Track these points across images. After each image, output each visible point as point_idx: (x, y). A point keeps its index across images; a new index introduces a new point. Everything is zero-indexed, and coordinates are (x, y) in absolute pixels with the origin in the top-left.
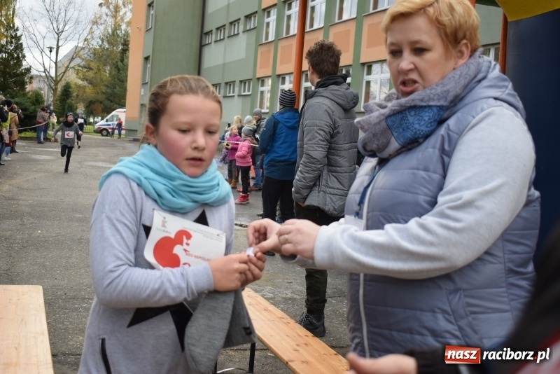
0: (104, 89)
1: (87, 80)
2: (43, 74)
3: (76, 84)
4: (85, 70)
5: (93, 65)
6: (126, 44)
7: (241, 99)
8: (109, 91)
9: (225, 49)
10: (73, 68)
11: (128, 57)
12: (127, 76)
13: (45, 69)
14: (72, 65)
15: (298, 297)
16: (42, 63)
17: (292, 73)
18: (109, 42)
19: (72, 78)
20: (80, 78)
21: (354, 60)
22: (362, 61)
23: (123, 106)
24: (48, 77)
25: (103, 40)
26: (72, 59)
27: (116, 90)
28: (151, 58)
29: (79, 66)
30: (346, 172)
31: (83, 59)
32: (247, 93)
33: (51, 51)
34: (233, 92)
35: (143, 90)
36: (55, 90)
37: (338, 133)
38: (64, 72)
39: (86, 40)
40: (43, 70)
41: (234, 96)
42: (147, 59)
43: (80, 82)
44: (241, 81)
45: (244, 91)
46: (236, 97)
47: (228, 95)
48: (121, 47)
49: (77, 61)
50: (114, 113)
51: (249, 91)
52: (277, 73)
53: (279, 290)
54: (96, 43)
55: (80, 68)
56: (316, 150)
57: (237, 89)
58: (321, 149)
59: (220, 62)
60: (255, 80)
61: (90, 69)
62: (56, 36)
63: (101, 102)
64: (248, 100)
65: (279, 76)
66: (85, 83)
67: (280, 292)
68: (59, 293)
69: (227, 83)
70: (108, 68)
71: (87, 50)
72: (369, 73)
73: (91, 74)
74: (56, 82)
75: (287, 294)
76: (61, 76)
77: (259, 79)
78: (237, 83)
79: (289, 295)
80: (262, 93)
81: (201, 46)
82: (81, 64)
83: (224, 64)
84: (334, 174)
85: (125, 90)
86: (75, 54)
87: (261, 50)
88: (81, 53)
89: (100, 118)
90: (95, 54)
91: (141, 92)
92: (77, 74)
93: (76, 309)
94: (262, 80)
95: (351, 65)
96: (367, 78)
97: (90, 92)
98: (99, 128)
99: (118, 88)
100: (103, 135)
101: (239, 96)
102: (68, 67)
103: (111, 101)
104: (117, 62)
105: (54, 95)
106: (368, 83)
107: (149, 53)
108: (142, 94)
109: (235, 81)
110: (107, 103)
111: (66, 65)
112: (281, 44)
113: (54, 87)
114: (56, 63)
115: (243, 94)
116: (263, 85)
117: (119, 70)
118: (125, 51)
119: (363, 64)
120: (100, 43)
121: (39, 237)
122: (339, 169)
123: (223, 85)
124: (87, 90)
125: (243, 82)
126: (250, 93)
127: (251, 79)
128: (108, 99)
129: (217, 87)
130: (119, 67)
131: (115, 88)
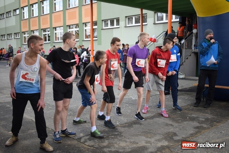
9: (5, 22)
17: (37, 30)
21: (64, 24)
32: (17, 37)
34: (11, 37)
41: (12, 39)
44: (15, 33)
45: (16, 37)
47: (9, 39)
52: (31, 30)
57: (13, 36)
59: (4, 26)
60: (21, 33)
64: (19, 40)
65: (32, 31)
69: (8, 34)
78: (13, 34)
80: (25, 37)
83: (6, 28)
87: (22, 22)
101: (15, 39)
112: (31, 20)
119: (67, 26)
123: (6, 35)
125: (16, 34)
126: (19, 37)
127: (19, 32)
129: (3, 36)
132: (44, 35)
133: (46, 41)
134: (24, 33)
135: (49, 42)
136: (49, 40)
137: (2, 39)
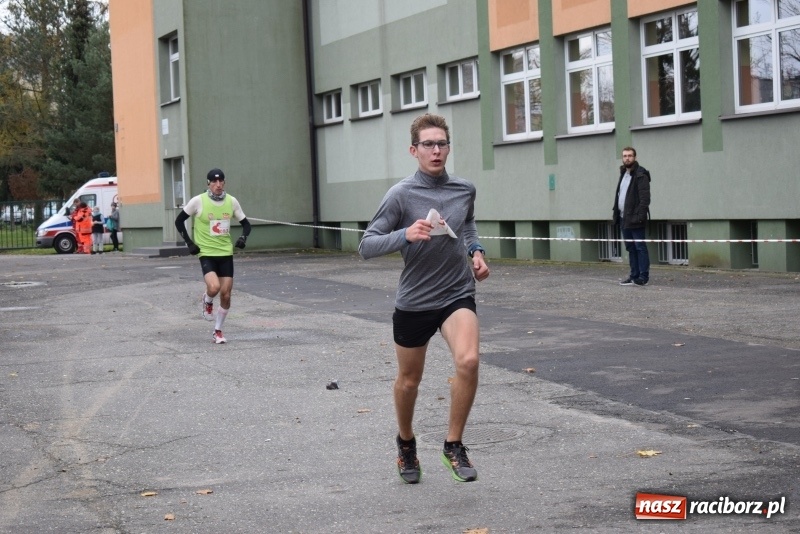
8: (59, 136)
12: (109, 94)
23: (112, 172)
28: (180, 37)
32: (462, 96)
34: (420, 98)
35: (165, 122)
42: (167, 40)
44: (442, 67)
45: (454, 91)
47: (405, 107)
50: (82, 191)
51: (468, 88)
52: (557, 32)
57: (429, 89)
59: (371, 22)
60: (486, 60)
64: (474, 113)
65: (561, 38)
69: (396, 77)
77: (497, 54)
78: (432, 71)
80: (512, 88)
83: (383, 28)
85: (108, 124)
91: (159, 127)
98: (50, 233)
99: (79, 124)
100: (60, 251)
101: (440, 106)
103: (65, 162)
107: (174, 24)
108: (166, 131)
109: (424, 69)
115: (452, 98)
120: (12, 19)
123: (385, 84)
125: (449, 69)
126: (475, 93)
127: (475, 58)
128: (57, 158)
129: (365, 90)
130: (75, 71)
131: (73, 126)
132: (650, 61)
133: (667, 108)
134: (505, 58)
135: (695, 116)
136: (691, 103)
137: (363, 115)
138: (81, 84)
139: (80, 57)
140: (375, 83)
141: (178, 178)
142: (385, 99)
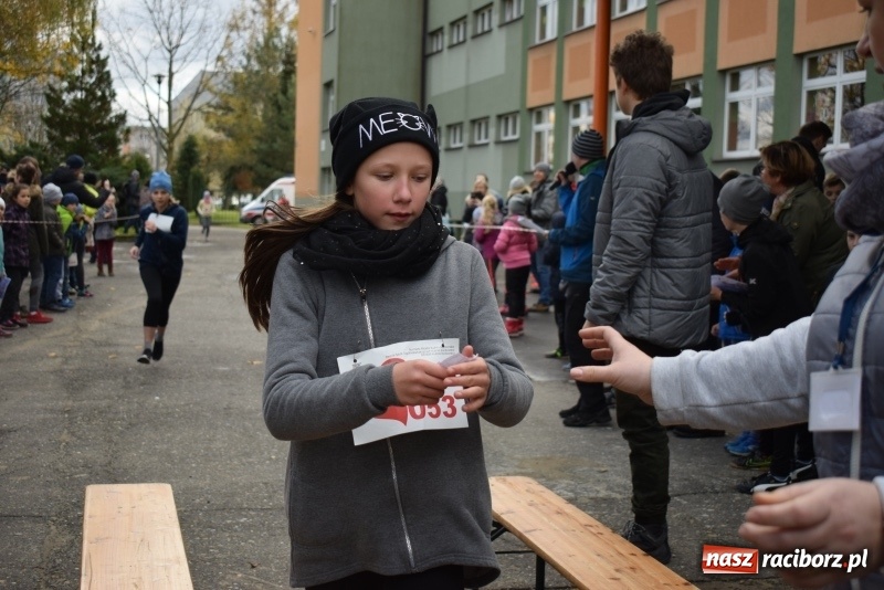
0: (254, 144)
1: (224, 130)
2: (148, 124)
3: (205, 138)
4: (220, 112)
5: (234, 102)
6: (290, 61)
7: (501, 148)
8: (264, 146)
9: (468, 61)
10: (199, 109)
11: (294, 85)
12: (293, 119)
13: (151, 116)
14: (197, 104)
15: (619, 496)
16: (145, 104)
17: (590, 97)
18: (260, 60)
19: (199, 127)
20: (211, 127)
21: (706, 65)
22: (722, 65)
23: (289, 172)
24: (157, 130)
25: (249, 58)
26: (197, 94)
27: (276, 146)
28: (335, 84)
29: (209, 105)
30: (687, 267)
31: (216, 94)
32: (510, 137)
33: (159, 82)
34: (486, 137)
35: (323, 142)
36: (169, 151)
37: (675, 196)
38: (185, 119)
39: (219, 58)
40: (146, 116)
41: (486, 145)
42: (328, 85)
43: (212, 134)
44: (499, 117)
45: (506, 134)
46: (492, 146)
47: (477, 142)
48: (281, 68)
49: (206, 97)
50: (274, 186)
51: (514, 133)
52: (565, 98)
53: (584, 486)
54: (237, 64)
55: (211, 110)
56: (634, 230)
57: (492, 131)
58: (642, 229)
59: (460, 82)
60: (525, 113)
61: (228, 109)
62: (168, 55)
63: (251, 168)
64: (515, 149)
65: (568, 102)
66: (221, 136)
67: (586, 489)
68: (198, 501)
69: (473, 122)
70: (260, 107)
71: (221, 77)
72: (735, 87)
73: (230, 119)
74: (171, 136)
75: (598, 492)
76: (178, 125)
77: (531, 110)
78: (493, 121)
79: (603, 494)
80: (539, 135)
81: (425, 57)
82: (213, 103)
83: (467, 88)
84: (666, 271)
85: (291, 144)
86: (202, 84)
87: (532, 57)
88: (212, 82)
89: (249, 197)
90: (236, 83)
91: (320, 147)
92: (207, 120)
93: (229, 527)
94: (537, 113)
95: (699, 76)
96: (731, 96)
97: (230, 150)
98: (249, 214)
99: (279, 140)
101: (498, 142)
102: (189, 109)
103: (269, 166)
104: (275, 95)
105: (169, 159)
106: (734, 106)
107: (332, 75)
108: (323, 148)
109: (488, 117)
110: (262, 168)
111: (186, 105)
112: (570, 45)
113: (167, 146)
114: (169, 103)
115: (504, 138)
116: (539, 121)
117: (279, 108)
118: (289, 73)
119: (723, 72)
120: (245, 62)
121: (156, 407)
122: (675, 260)
123: (467, 126)
124: (226, 148)
125: (503, 118)
126: (517, 136)
127: (518, 112)
128: (263, 162)
129: (455, 129)
130: (280, 102)
131: (274, 141)
137: (453, 146)
138: (284, 112)
139: (284, 91)
140: (460, 124)
141: (330, 181)
142: (466, 136)
